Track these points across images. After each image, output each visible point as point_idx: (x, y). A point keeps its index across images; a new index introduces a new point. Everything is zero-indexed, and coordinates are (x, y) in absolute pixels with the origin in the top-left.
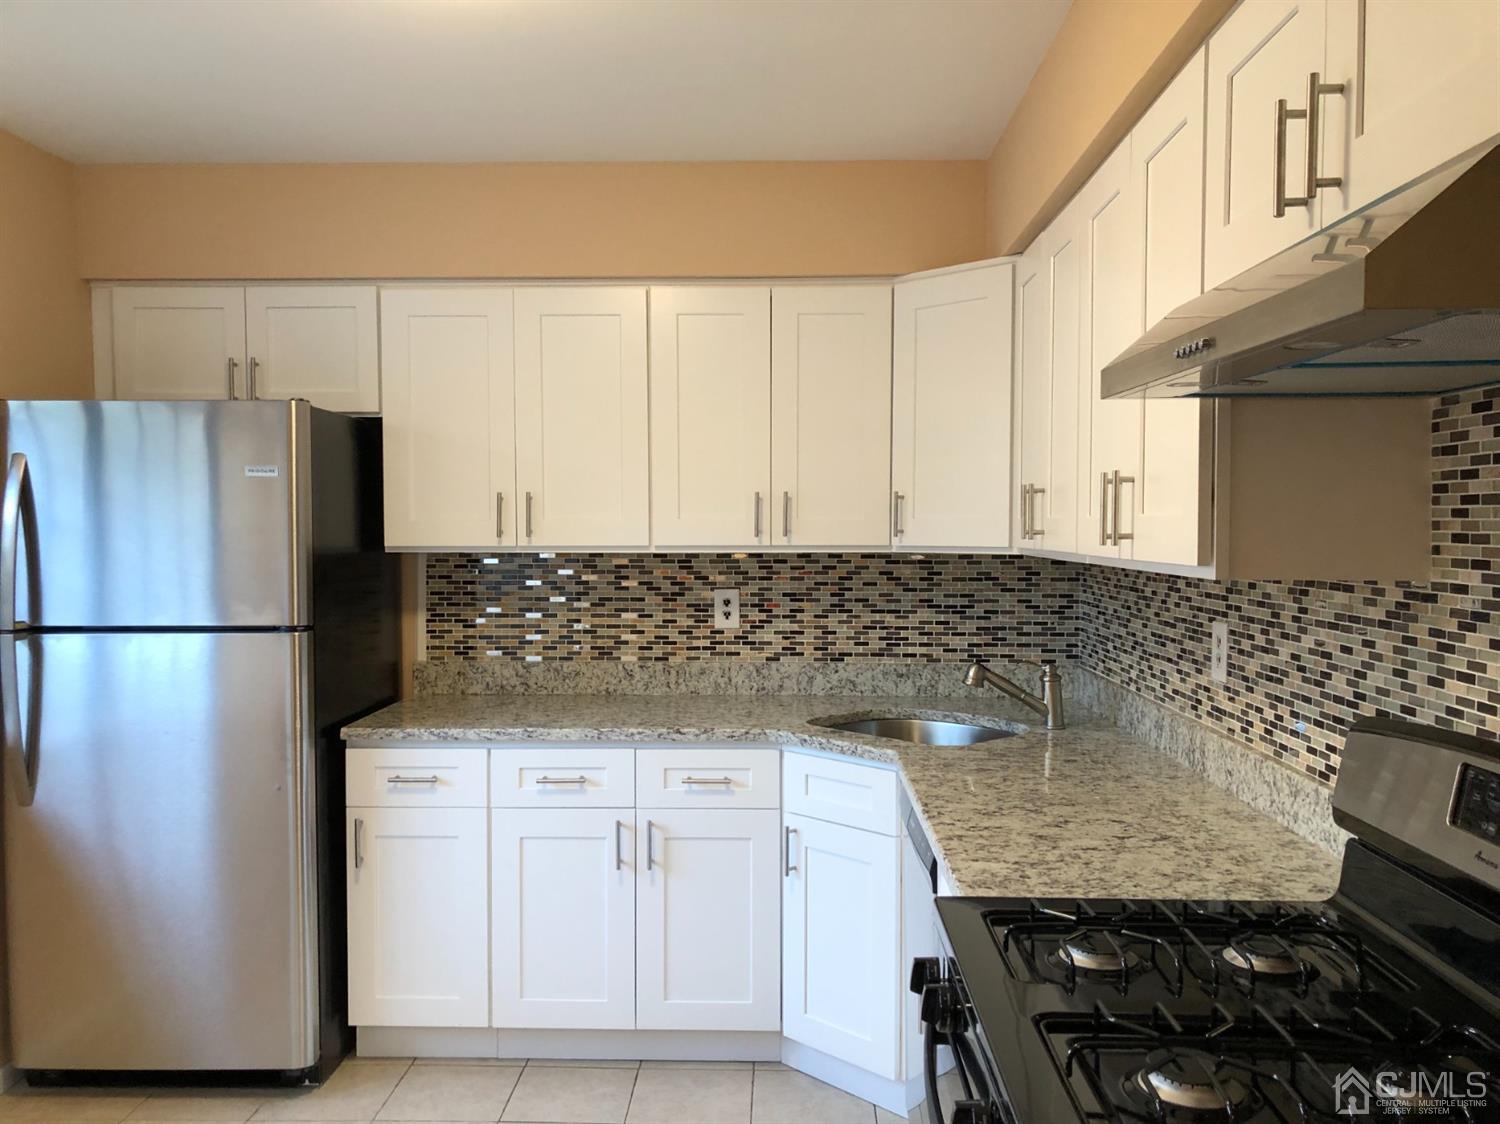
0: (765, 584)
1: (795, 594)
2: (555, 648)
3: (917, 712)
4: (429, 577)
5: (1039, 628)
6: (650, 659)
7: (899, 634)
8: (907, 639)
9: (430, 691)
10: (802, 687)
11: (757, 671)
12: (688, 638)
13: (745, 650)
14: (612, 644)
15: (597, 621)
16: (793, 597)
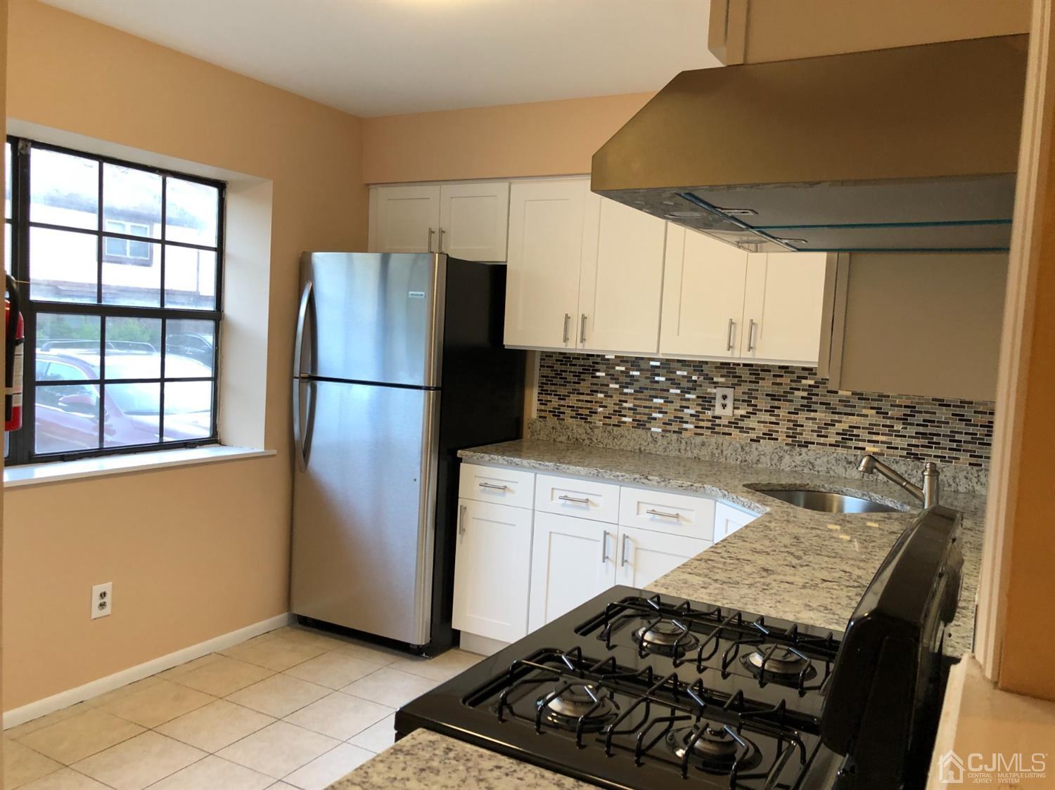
0: (753, 386)
1: (775, 395)
2: (610, 418)
3: (844, 490)
4: (541, 366)
5: (969, 438)
6: (670, 431)
7: (853, 431)
8: (859, 436)
9: (536, 437)
10: (773, 463)
11: (742, 448)
12: (696, 420)
13: (735, 432)
14: (646, 419)
15: (637, 402)
16: (773, 397)
